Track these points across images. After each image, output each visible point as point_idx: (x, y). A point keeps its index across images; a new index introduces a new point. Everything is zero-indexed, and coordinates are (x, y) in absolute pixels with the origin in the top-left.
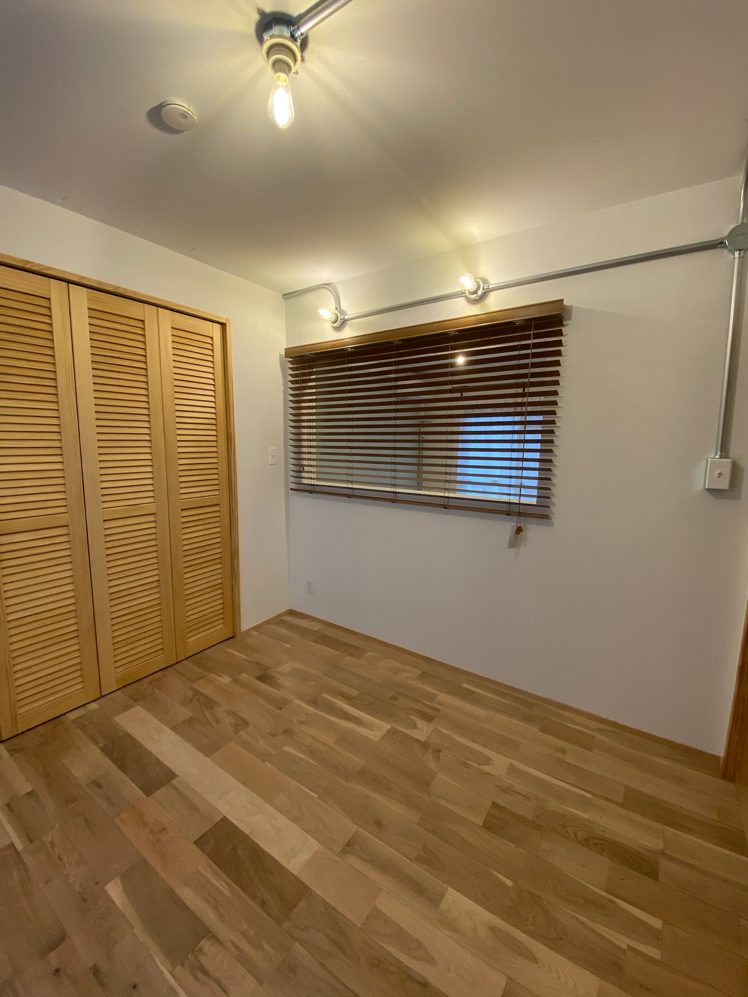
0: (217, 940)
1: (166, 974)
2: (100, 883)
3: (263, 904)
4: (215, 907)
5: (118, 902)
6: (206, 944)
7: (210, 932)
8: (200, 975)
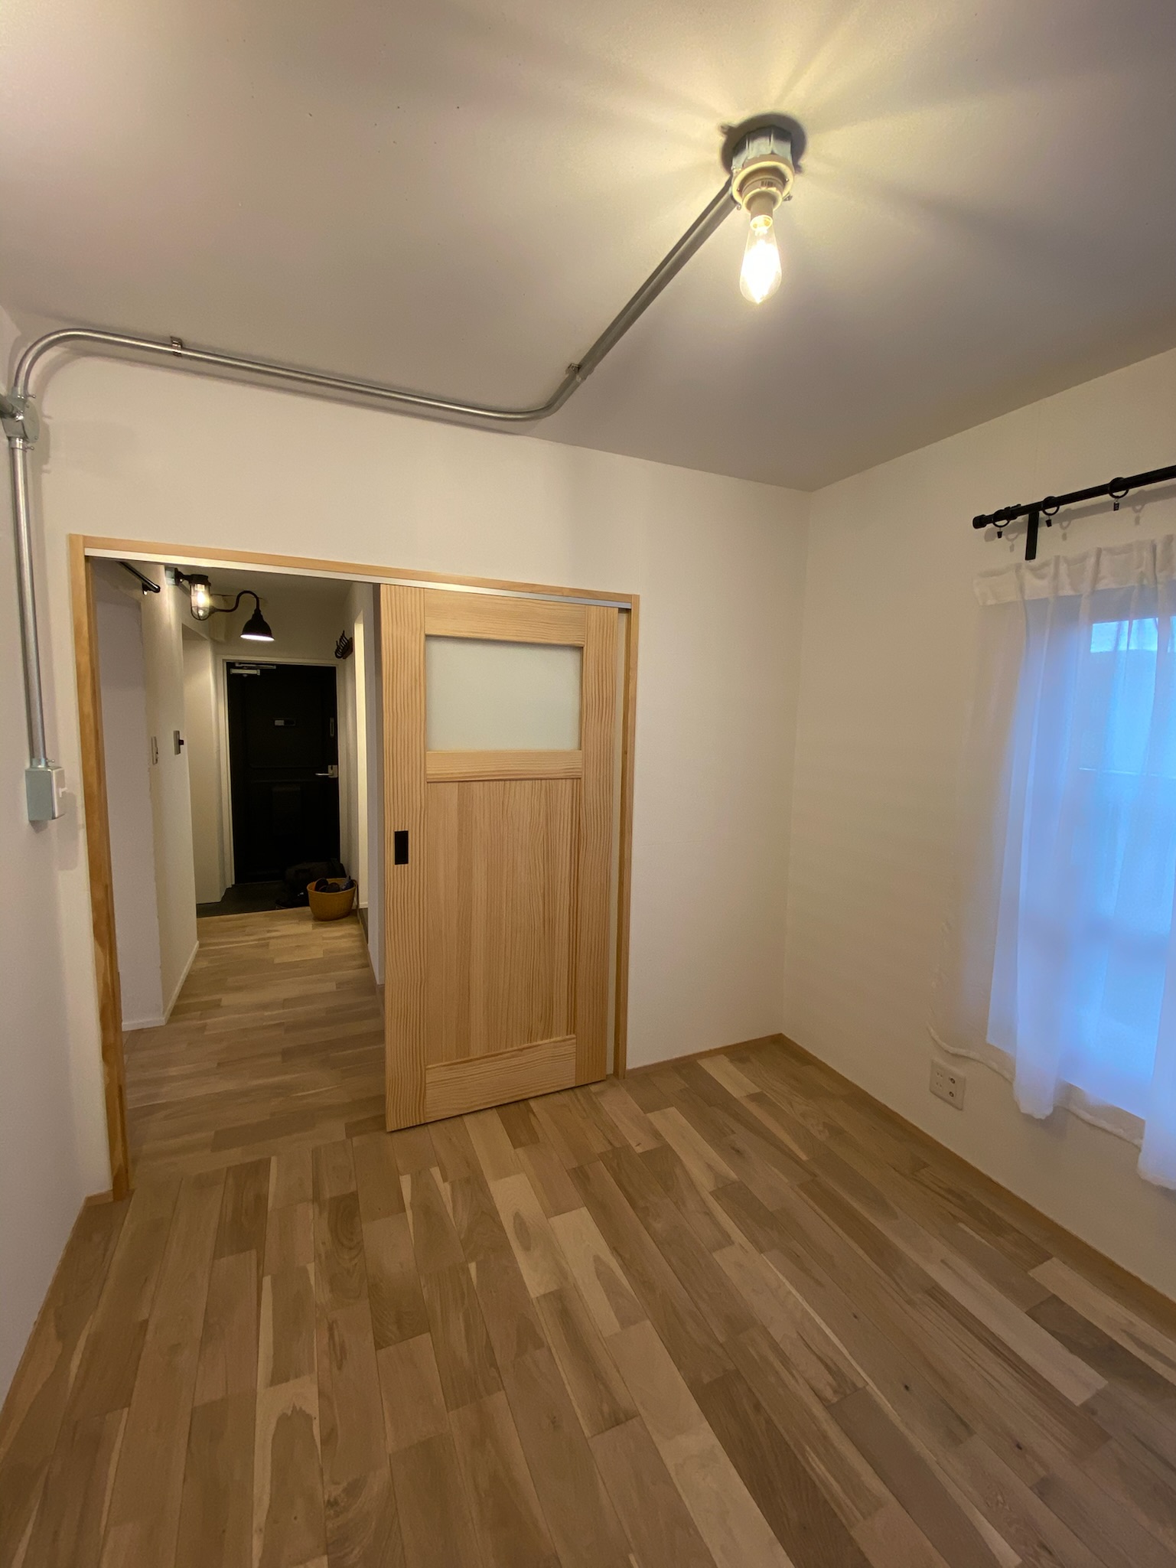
1: (872, 1385)
7: (827, 1407)
8: (830, 1365)
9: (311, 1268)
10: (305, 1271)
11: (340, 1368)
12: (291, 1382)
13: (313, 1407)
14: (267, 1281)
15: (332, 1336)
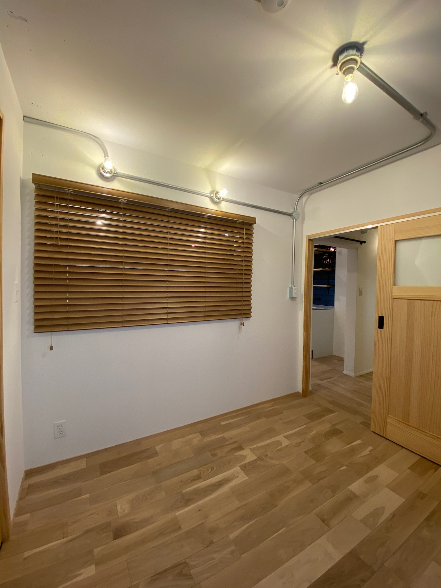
9: (314, 432)
10: (313, 431)
11: (295, 447)
12: (286, 439)
13: (283, 445)
14: (305, 426)
15: (301, 442)
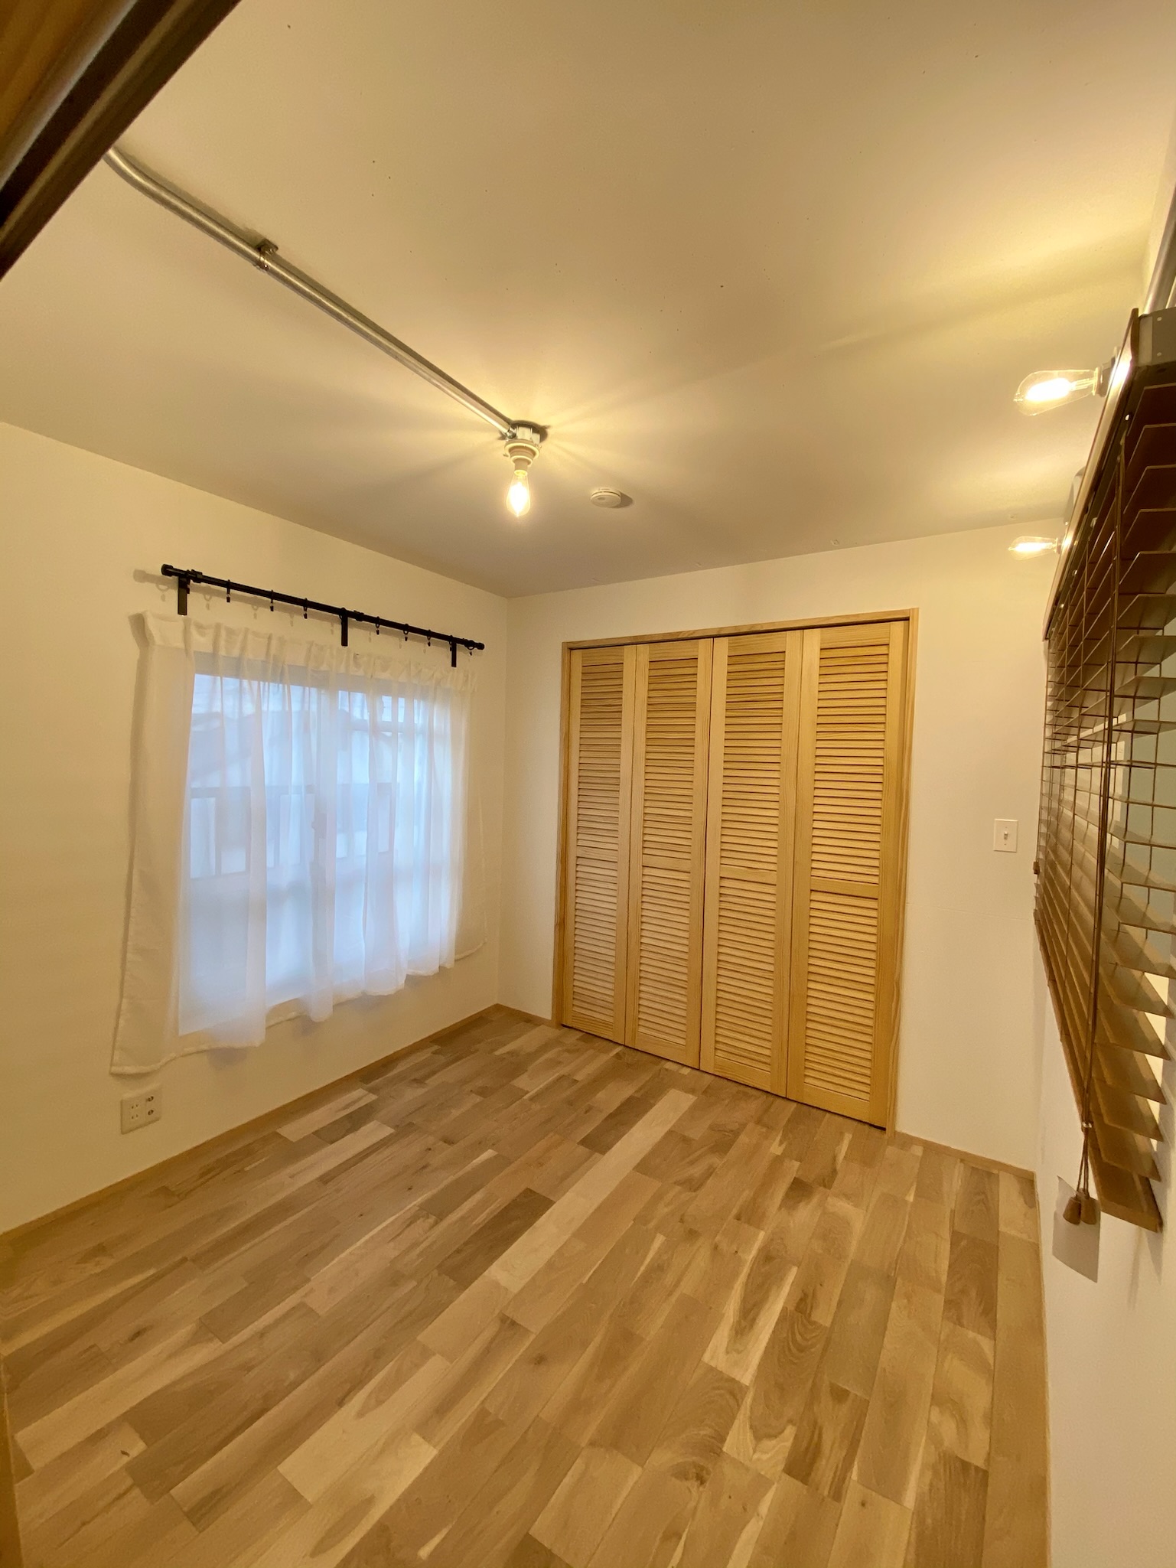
0: (432, 1227)
1: (415, 1202)
2: (493, 1146)
3: (458, 1251)
4: (462, 1218)
5: (474, 1161)
6: (432, 1219)
7: (441, 1220)
8: (408, 1223)
